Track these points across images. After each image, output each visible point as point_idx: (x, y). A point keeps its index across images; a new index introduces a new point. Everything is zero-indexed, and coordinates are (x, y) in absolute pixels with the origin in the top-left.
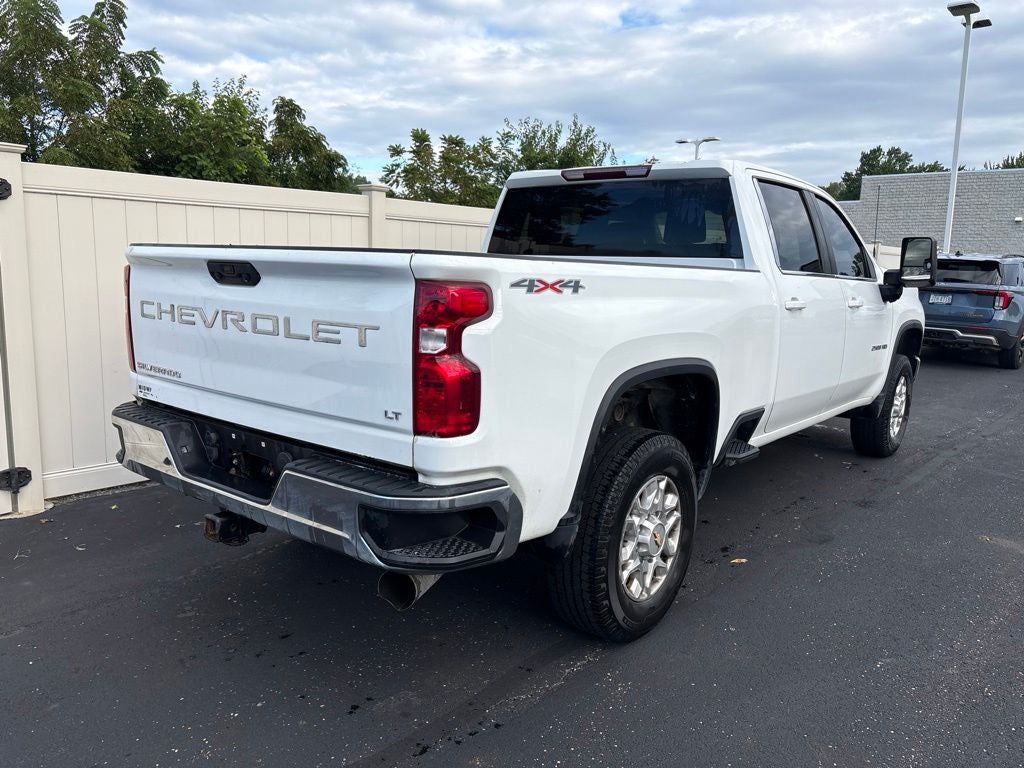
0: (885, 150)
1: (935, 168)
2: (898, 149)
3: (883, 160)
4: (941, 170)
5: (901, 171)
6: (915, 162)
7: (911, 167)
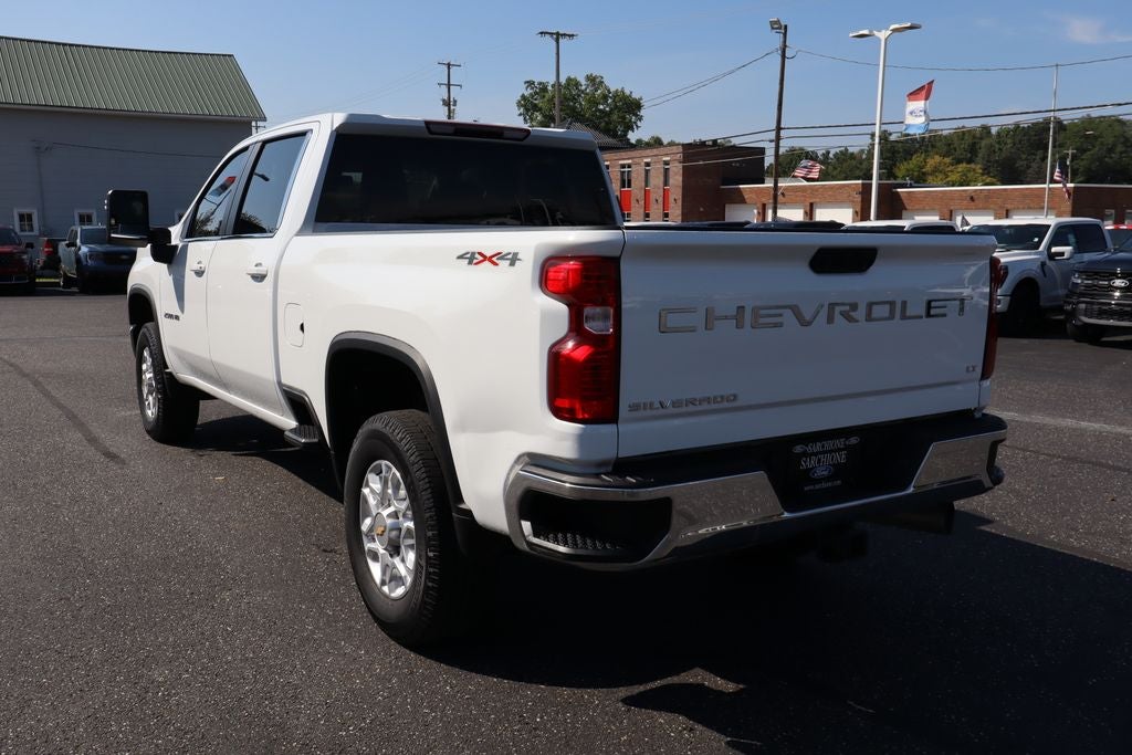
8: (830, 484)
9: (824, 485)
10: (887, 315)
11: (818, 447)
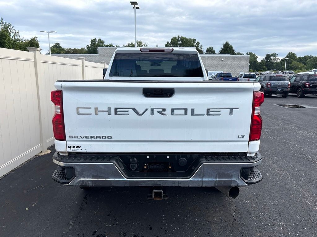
0: (97, 39)
1: (111, 45)
2: (100, 39)
3: (97, 42)
4: (113, 46)
5: (102, 46)
6: (106, 43)
7: (105, 45)
10: (183, 113)
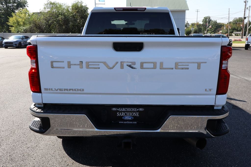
8: (131, 123)
9: (128, 122)
10: (153, 67)
11: (124, 109)
